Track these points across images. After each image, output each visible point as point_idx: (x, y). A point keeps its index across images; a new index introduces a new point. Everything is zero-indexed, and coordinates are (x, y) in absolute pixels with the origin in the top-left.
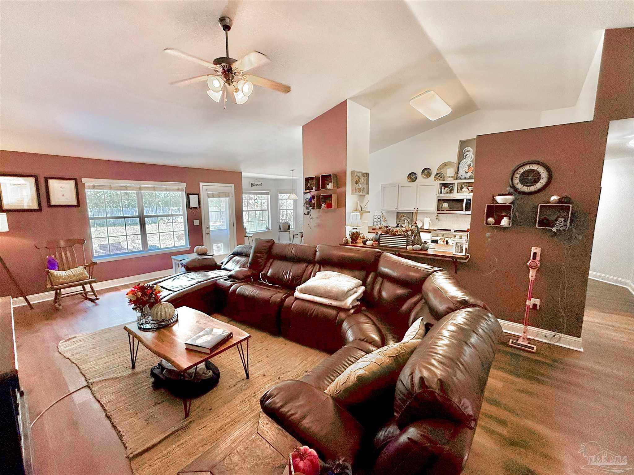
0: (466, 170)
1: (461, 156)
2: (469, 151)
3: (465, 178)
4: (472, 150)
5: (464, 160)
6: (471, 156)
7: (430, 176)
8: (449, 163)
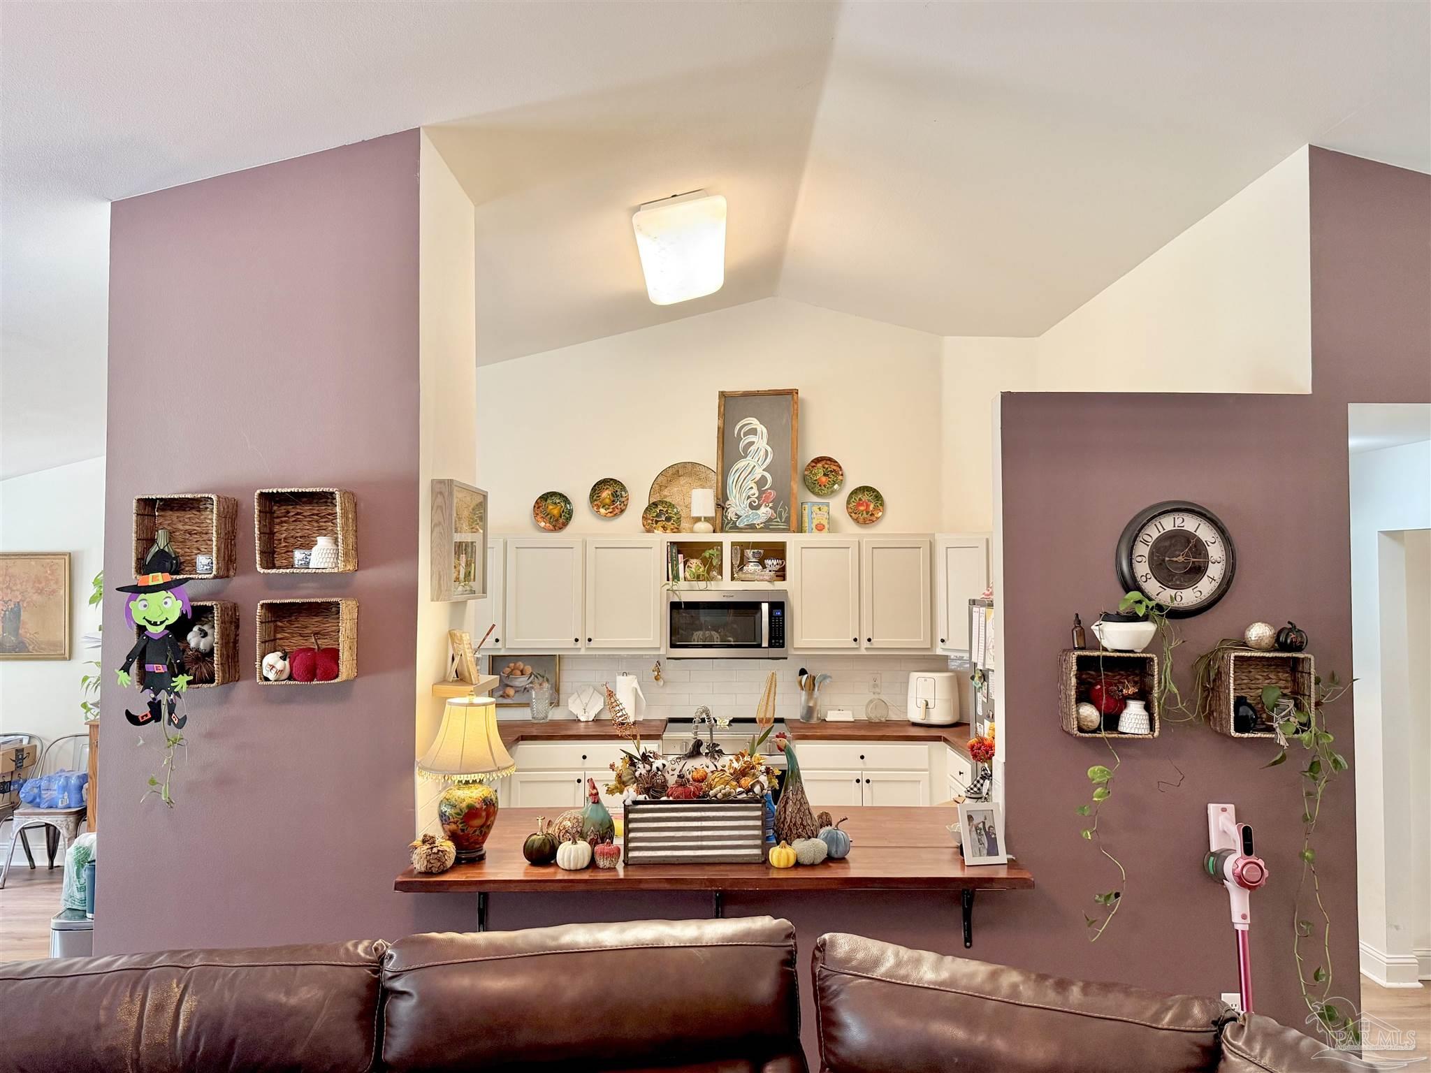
0: (753, 498)
1: (728, 448)
2: (753, 432)
3: (752, 528)
4: (765, 430)
5: (741, 464)
6: (763, 450)
7: (622, 511)
8: (689, 466)
